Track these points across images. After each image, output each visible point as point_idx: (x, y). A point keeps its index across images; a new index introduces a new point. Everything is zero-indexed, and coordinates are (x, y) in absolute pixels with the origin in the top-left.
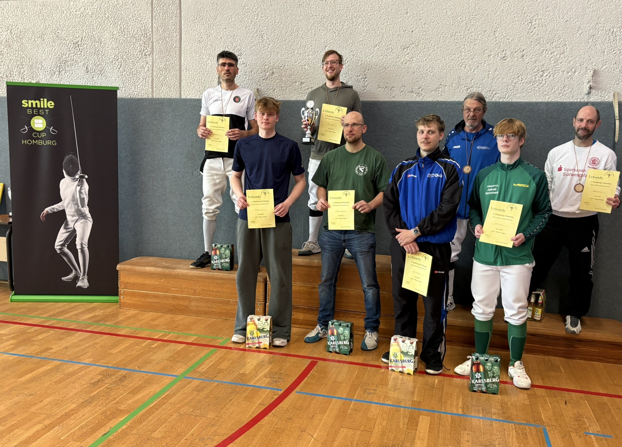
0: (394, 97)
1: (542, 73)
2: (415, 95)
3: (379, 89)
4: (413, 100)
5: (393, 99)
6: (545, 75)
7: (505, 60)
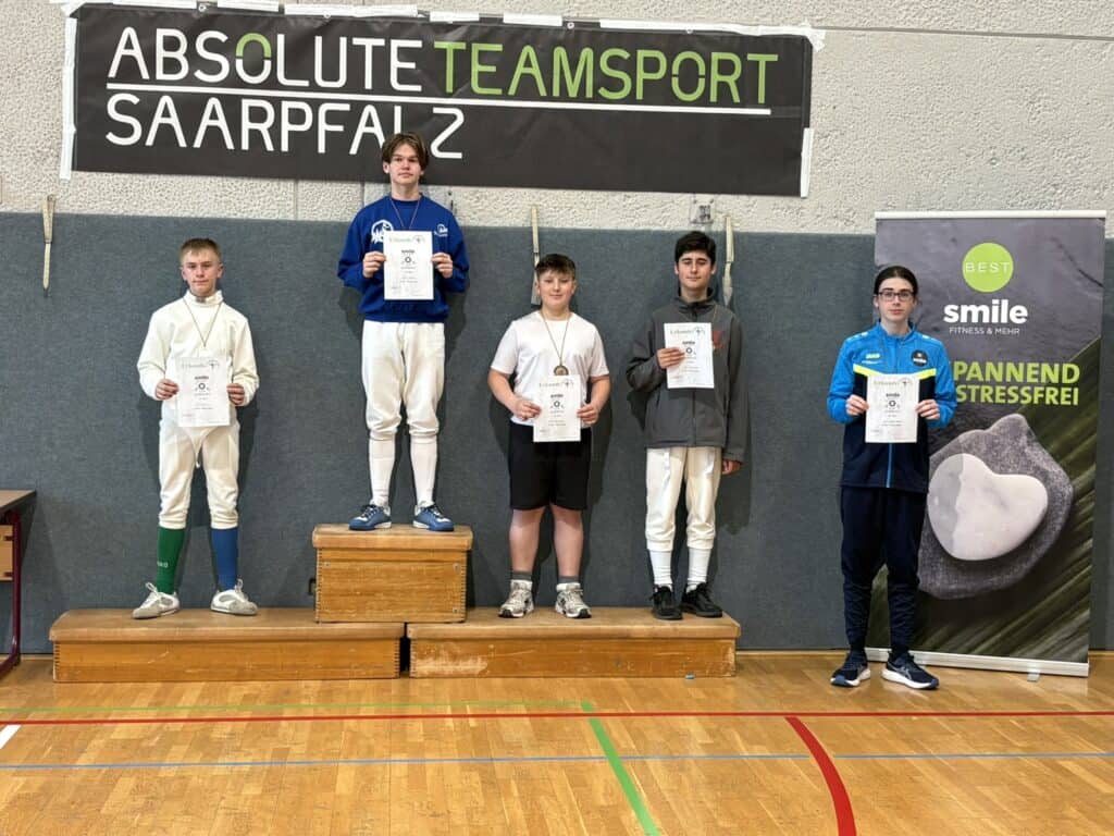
0: (802, 226)
1: (1052, 189)
2: (841, 224)
3: (775, 212)
4: (839, 232)
5: (803, 231)
6: (1059, 191)
7: (994, 164)
